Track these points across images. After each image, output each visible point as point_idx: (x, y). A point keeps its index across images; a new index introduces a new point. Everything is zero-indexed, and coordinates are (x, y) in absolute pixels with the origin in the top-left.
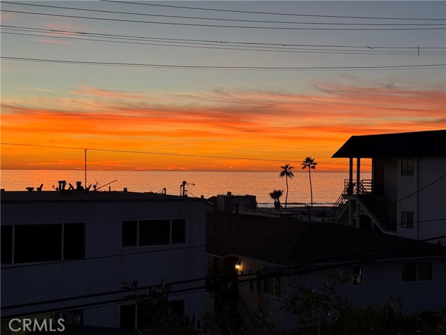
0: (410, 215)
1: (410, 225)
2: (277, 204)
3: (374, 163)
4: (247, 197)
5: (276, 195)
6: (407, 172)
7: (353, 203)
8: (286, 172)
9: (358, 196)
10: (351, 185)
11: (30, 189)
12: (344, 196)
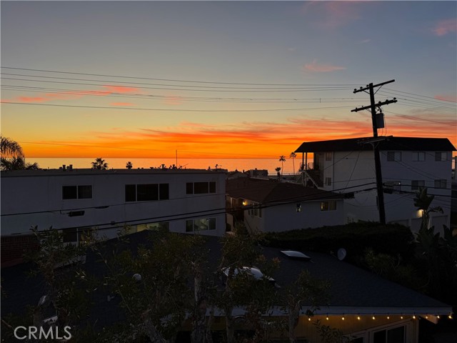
0: (329, 179)
1: (329, 184)
2: (279, 174)
3: (315, 155)
4: (264, 170)
5: (278, 169)
6: (328, 159)
7: (304, 173)
8: (282, 159)
9: (306, 170)
10: (303, 165)
11: (152, 168)
12: (300, 171)
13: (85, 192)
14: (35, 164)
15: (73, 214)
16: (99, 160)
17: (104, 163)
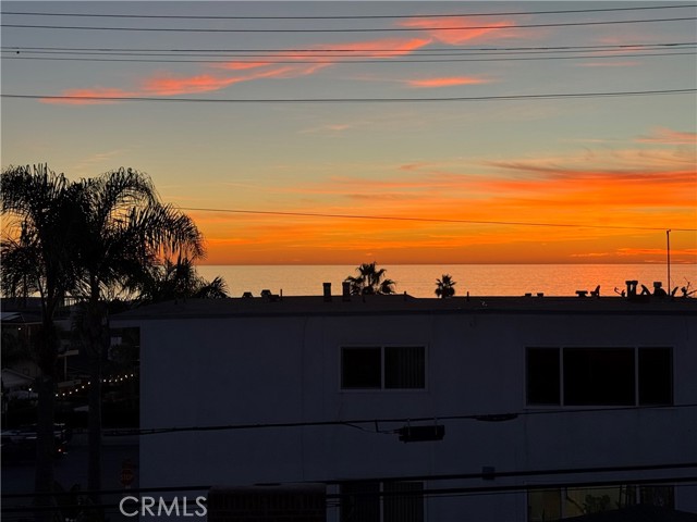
13: (405, 368)
14: (217, 282)
15: (411, 434)
16: (368, 270)
17: (382, 280)
